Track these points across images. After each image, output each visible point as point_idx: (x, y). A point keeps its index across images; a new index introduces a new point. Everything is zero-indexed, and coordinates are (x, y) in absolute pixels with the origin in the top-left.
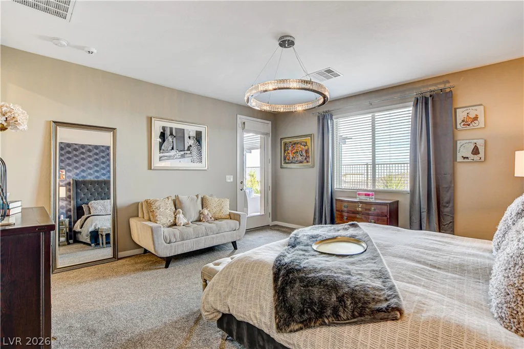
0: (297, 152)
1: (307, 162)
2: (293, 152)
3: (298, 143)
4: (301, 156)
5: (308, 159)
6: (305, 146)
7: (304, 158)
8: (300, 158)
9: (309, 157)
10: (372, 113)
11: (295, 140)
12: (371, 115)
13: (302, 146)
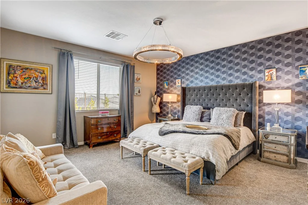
0: (30, 78)
1: (44, 89)
2: (24, 76)
3: (32, 69)
4: (36, 82)
5: (45, 86)
6: (41, 73)
7: (40, 84)
8: (34, 84)
9: (47, 84)
10: (98, 63)
11: (27, 65)
12: (97, 64)
13: (37, 73)
